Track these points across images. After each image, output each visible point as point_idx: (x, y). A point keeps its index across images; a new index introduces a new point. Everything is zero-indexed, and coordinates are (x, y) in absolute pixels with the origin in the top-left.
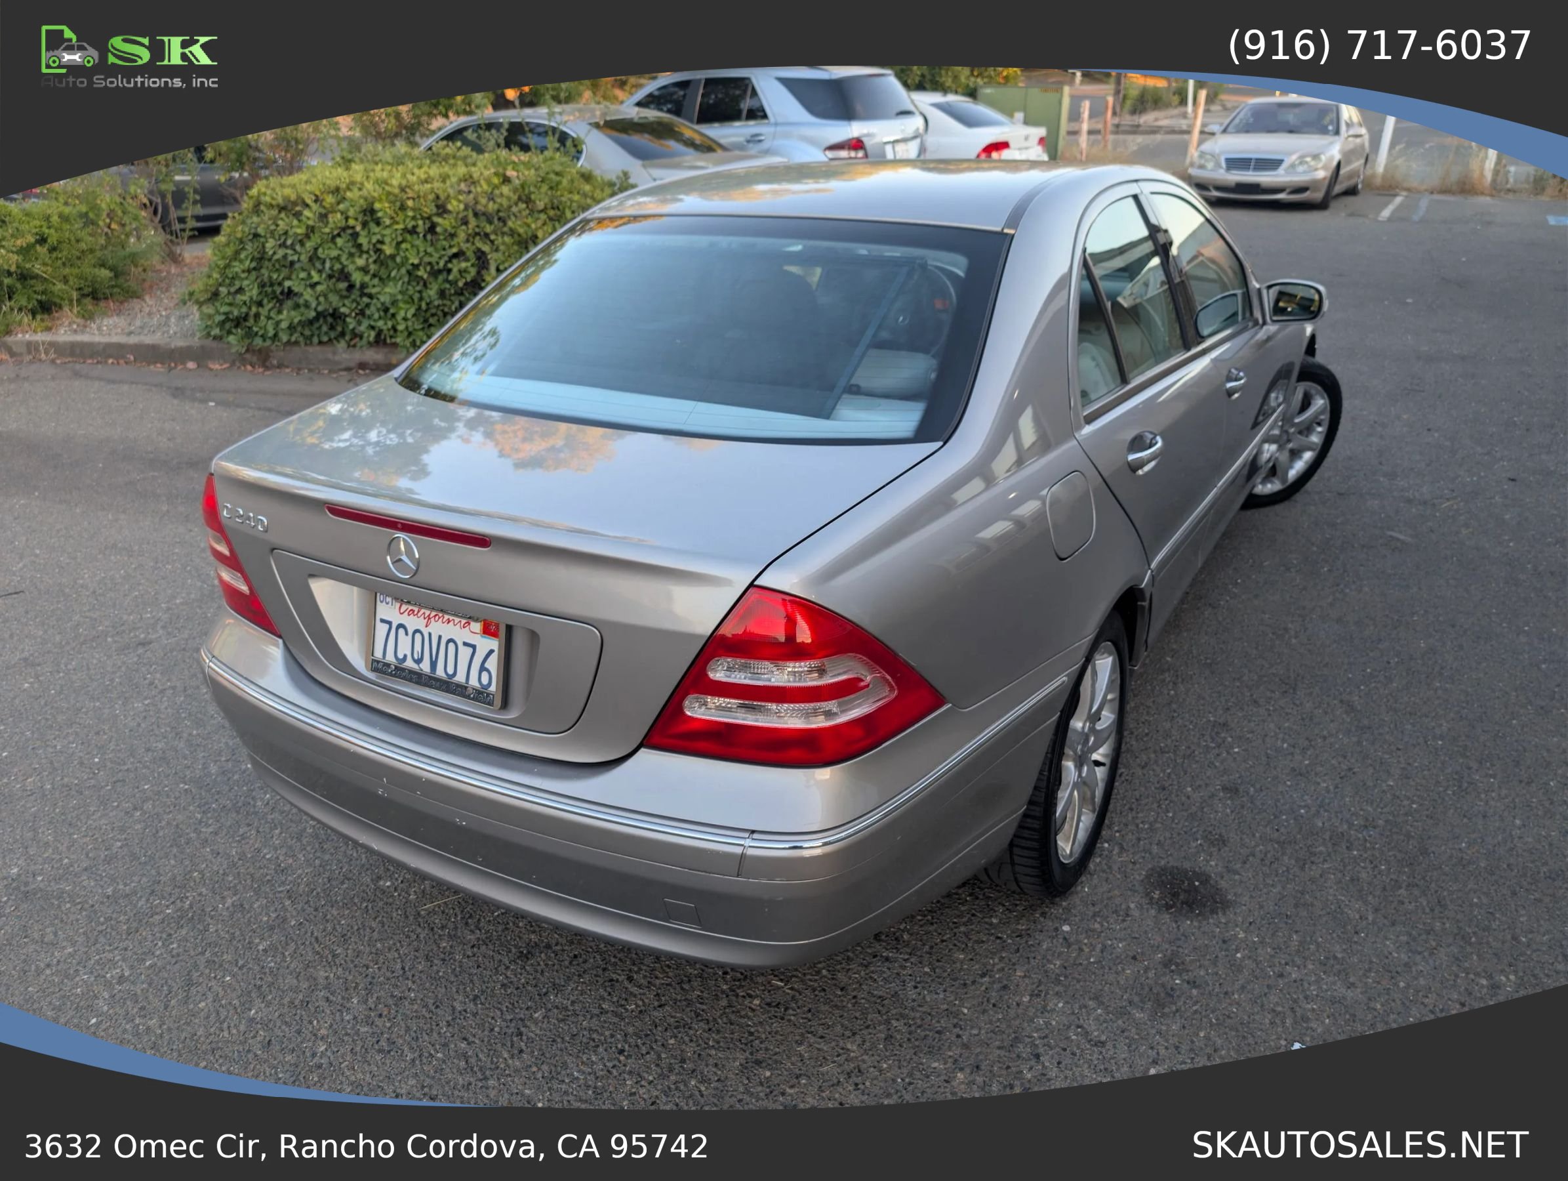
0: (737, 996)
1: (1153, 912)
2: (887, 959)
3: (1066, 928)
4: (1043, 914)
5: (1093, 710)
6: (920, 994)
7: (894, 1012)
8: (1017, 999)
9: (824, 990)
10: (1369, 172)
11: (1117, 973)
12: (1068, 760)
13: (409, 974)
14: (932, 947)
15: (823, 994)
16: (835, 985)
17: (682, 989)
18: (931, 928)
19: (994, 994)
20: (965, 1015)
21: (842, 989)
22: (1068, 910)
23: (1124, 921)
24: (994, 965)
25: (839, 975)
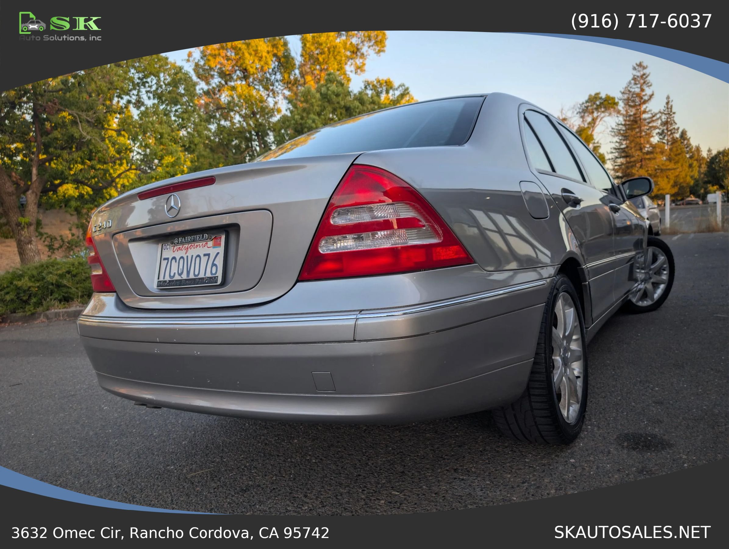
0: (371, 500)
1: (625, 451)
2: (463, 479)
3: (572, 460)
4: (556, 456)
5: (567, 334)
6: (484, 493)
7: (469, 502)
8: (547, 492)
9: (424, 494)
10: (663, 227)
11: (609, 477)
12: (556, 356)
13: (175, 502)
14: (490, 473)
15: (424, 496)
16: (431, 492)
17: (337, 498)
18: (489, 465)
19: (532, 490)
20: (514, 500)
21: (436, 494)
22: (572, 453)
23: (608, 456)
24: (530, 478)
25: (434, 488)
